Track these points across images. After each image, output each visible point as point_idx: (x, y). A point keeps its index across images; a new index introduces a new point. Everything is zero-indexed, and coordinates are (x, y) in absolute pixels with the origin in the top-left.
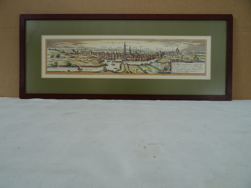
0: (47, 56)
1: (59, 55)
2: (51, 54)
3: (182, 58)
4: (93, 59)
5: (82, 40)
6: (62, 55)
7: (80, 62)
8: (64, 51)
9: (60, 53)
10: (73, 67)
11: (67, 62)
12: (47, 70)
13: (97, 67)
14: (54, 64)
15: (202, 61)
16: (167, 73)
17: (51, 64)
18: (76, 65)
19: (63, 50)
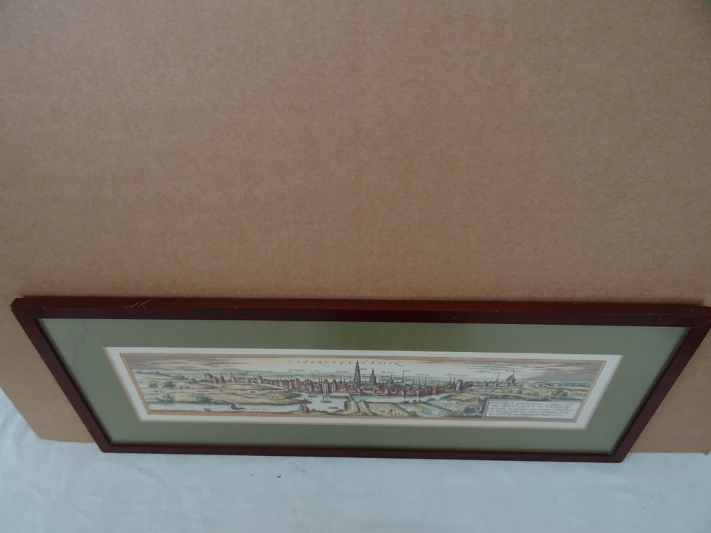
0: (138, 385)
1: (171, 382)
2: (147, 380)
3: (520, 392)
6: (179, 382)
7: (234, 397)
11: (199, 396)
12: (148, 408)
13: (283, 405)
14: (163, 399)
15: (575, 400)
16: (471, 417)
17: (156, 399)
18: (224, 401)
19: (179, 374)
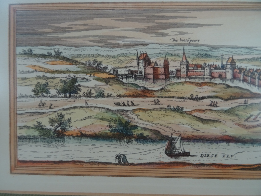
0: (15, 89)
1: (74, 80)
2: (34, 75)
4: (242, 100)
5: (189, 10)
6: (87, 80)
7: (179, 119)
8: (100, 64)
9: (77, 72)
10: (142, 139)
11: (114, 117)
12: (16, 155)
14: (48, 126)
17: (36, 128)
18: (157, 132)
19: (94, 56)
